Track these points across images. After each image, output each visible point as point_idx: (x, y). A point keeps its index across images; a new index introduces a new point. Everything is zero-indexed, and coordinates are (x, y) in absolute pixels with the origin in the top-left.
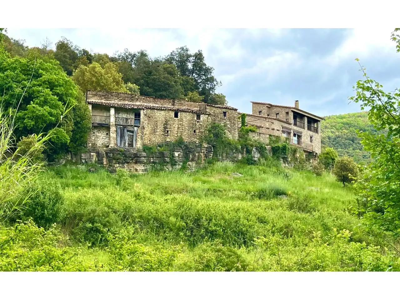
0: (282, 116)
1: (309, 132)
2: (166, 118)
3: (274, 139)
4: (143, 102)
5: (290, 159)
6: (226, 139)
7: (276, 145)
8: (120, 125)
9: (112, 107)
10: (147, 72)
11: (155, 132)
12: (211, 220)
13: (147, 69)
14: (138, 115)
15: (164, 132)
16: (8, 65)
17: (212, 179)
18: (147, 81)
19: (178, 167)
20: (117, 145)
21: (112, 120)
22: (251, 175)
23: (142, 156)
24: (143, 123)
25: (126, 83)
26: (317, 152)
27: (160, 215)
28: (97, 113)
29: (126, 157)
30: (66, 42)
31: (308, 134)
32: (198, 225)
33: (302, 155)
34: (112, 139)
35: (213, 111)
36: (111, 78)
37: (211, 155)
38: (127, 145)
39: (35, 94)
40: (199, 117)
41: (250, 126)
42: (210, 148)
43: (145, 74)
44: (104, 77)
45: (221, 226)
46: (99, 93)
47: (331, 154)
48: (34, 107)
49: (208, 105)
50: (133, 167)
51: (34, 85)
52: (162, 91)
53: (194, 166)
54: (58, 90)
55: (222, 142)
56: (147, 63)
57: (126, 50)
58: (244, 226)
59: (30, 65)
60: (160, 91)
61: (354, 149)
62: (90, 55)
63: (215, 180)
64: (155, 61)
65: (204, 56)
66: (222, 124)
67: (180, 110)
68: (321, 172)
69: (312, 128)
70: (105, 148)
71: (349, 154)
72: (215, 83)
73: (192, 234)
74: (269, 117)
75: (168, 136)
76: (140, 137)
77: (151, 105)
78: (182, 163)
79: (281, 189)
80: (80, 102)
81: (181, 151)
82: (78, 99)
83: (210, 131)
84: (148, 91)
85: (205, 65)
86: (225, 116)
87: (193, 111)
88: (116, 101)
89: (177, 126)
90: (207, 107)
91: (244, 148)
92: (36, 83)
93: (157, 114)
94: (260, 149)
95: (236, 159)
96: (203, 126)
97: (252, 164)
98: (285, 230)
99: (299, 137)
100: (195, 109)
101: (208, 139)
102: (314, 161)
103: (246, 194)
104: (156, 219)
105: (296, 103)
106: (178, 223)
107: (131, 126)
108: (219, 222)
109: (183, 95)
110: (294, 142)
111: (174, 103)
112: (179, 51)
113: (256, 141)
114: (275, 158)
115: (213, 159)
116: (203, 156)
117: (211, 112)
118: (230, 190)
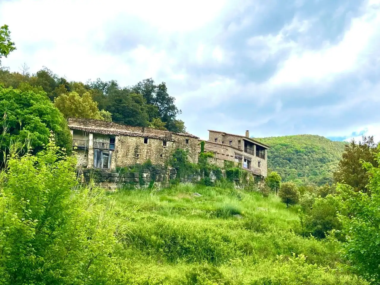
0: (235, 144)
1: (258, 158)
2: (137, 143)
3: (228, 164)
4: (117, 128)
5: (241, 182)
6: (188, 163)
7: (230, 169)
8: (97, 149)
9: (91, 133)
10: (118, 100)
11: (127, 155)
12: (185, 238)
13: (118, 98)
14: (113, 141)
15: (135, 155)
16: (4, 94)
17: (176, 198)
18: (118, 108)
19: (146, 186)
20: (94, 166)
21: (91, 144)
22: (209, 195)
23: (115, 176)
24: (117, 148)
25: (100, 110)
26: (263, 176)
27: (143, 234)
28: (77, 138)
29: (101, 176)
30: (46, 71)
31: (257, 160)
32: (175, 242)
33: (251, 178)
34: (89, 160)
35: (177, 139)
36: (88, 106)
37: (174, 177)
38: (102, 166)
39: (26, 121)
40: (165, 144)
41: (208, 152)
42: (174, 170)
43: (116, 102)
44: (82, 105)
45: (193, 244)
46: (78, 120)
47: (276, 178)
48: (25, 132)
49: (173, 134)
50: (107, 185)
51: (26, 113)
52: (130, 117)
53: (160, 186)
54: (46, 118)
55: (185, 165)
56: (117, 92)
57: (98, 79)
58: (212, 244)
59: (22, 96)
60: (128, 117)
61: (290, 168)
62: (67, 83)
63: (178, 199)
64: (124, 90)
65: (167, 87)
66: (185, 150)
67: (149, 137)
68: (268, 193)
69: (260, 154)
70: (83, 169)
71: (286, 172)
72: (176, 111)
73: (170, 250)
74: (224, 144)
75: (138, 159)
76: (114, 159)
77: (124, 131)
78: (149, 183)
79: (236, 209)
80: (63, 128)
81: (149, 172)
82: (62, 125)
83: (174, 156)
84: (118, 117)
85: (168, 95)
86: (187, 143)
87: (160, 138)
88: (93, 127)
89: (146, 150)
90: (173, 135)
91: (203, 171)
92: (28, 111)
93: (129, 140)
94: (217, 172)
95: (196, 181)
96: (169, 151)
97: (209, 185)
98: (244, 248)
99: (249, 162)
100: (162, 136)
101: (173, 163)
102: (261, 183)
103: (206, 213)
104: (140, 237)
105: (246, 133)
106: (158, 241)
107: (107, 150)
108: (192, 241)
109: (148, 121)
110: (244, 167)
111: (144, 130)
112: (146, 82)
113: (213, 165)
114: (230, 180)
115: (176, 180)
116: (168, 177)
117: (176, 140)
118: (192, 209)
